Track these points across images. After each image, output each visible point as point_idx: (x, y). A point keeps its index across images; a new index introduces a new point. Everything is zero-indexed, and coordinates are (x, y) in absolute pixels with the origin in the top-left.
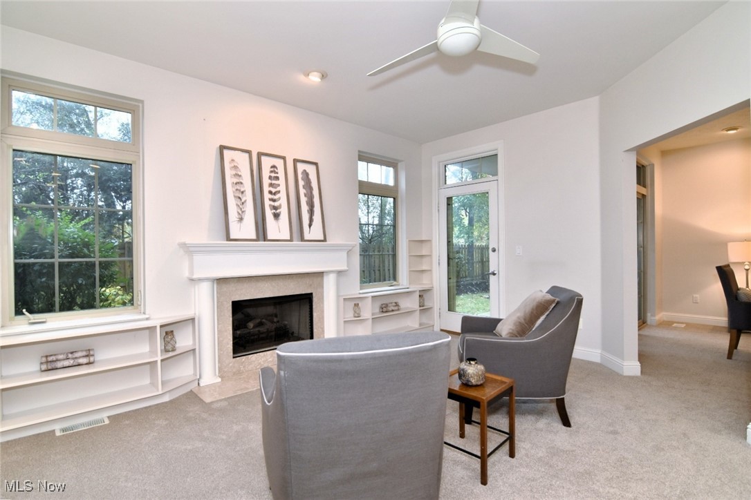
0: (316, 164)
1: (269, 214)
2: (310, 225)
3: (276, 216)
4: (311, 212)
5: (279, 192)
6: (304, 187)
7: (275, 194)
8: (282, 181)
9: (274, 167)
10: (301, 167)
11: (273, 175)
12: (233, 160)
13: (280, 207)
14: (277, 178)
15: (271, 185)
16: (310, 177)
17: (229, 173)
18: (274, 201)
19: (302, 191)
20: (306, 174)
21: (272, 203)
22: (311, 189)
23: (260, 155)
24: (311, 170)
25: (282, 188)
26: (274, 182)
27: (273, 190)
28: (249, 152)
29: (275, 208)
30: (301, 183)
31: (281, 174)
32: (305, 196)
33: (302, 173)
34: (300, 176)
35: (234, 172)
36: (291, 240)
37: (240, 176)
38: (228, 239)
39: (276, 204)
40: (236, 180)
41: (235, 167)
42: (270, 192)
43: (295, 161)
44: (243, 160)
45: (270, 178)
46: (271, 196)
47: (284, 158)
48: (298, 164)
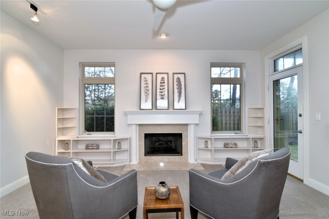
0: (184, 74)
1: (158, 97)
2: (178, 102)
3: (162, 99)
4: (180, 96)
5: (164, 88)
6: (177, 85)
7: (162, 89)
8: (166, 84)
9: (163, 78)
10: (176, 76)
11: (162, 81)
12: (145, 78)
13: (164, 95)
14: (164, 83)
15: (161, 86)
16: (181, 80)
17: (143, 83)
18: (161, 92)
19: (176, 87)
20: (179, 79)
21: (161, 94)
22: (181, 85)
23: (157, 74)
24: (182, 77)
25: (166, 87)
26: (162, 84)
27: (162, 88)
28: (152, 73)
30: (175, 83)
31: (166, 81)
32: (177, 89)
33: (177, 79)
34: (175, 80)
35: (145, 83)
36: (168, 109)
37: (148, 84)
38: (140, 109)
39: (163, 94)
40: (145, 86)
41: (146, 80)
42: (160, 89)
43: (174, 74)
44: (149, 77)
45: (161, 83)
46: (160, 91)
47: (168, 74)
48: (175, 75)
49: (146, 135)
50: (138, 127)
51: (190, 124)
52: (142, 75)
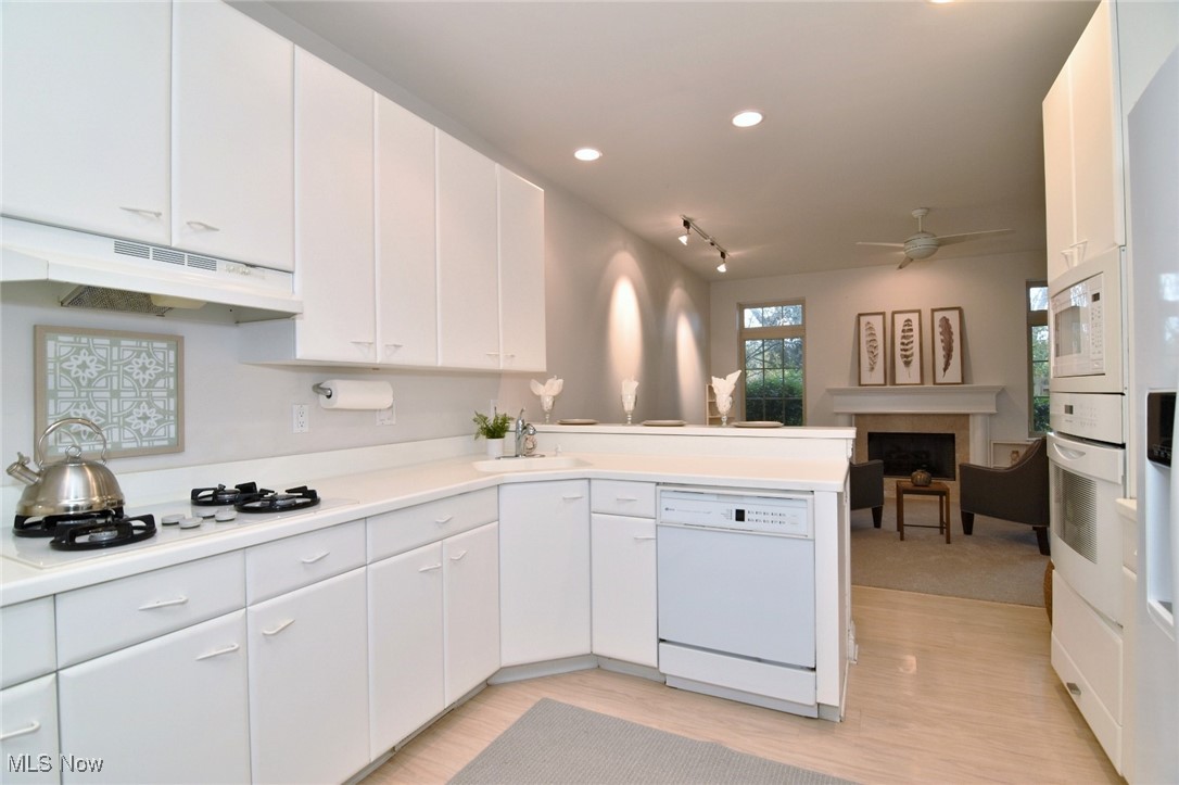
0: (960, 310)
1: (899, 362)
2: (945, 370)
3: (907, 364)
4: (948, 356)
5: (912, 342)
6: (941, 334)
7: (907, 344)
8: (916, 333)
9: (909, 320)
10: (939, 316)
11: (906, 328)
12: (869, 323)
13: (912, 355)
14: (911, 330)
15: (904, 337)
16: (951, 323)
17: (864, 333)
18: (905, 350)
19: (938, 338)
20: (945, 321)
21: (904, 353)
22: (951, 334)
23: (894, 313)
24: (953, 317)
25: (916, 339)
26: (907, 334)
27: (906, 341)
28: (883, 314)
29: (906, 356)
30: (938, 330)
31: (915, 327)
32: (942, 341)
33: (941, 320)
34: (937, 324)
35: (869, 332)
36: (921, 384)
37: (874, 334)
38: (860, 385)
39: (908, 353)
40: (869, 339)
41: (871, 328)
42: (903, 344)
43: (933, 311)
44: (877, 322)
45: (903, 331)
46: (902, 347)
47: (919, 311)
48: (936, 314)
49: (871, 436)
50: (854, 417)
51: (973, 414)
52: (862, 318)
